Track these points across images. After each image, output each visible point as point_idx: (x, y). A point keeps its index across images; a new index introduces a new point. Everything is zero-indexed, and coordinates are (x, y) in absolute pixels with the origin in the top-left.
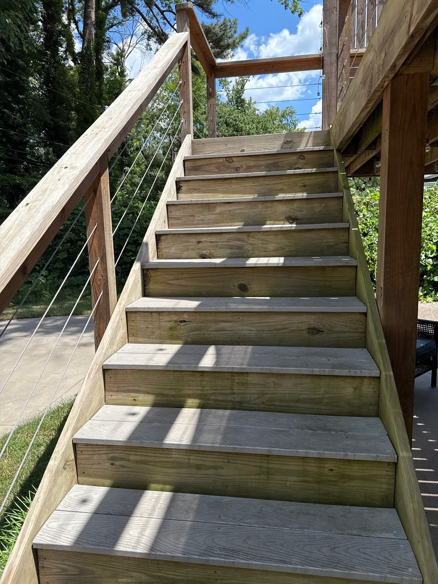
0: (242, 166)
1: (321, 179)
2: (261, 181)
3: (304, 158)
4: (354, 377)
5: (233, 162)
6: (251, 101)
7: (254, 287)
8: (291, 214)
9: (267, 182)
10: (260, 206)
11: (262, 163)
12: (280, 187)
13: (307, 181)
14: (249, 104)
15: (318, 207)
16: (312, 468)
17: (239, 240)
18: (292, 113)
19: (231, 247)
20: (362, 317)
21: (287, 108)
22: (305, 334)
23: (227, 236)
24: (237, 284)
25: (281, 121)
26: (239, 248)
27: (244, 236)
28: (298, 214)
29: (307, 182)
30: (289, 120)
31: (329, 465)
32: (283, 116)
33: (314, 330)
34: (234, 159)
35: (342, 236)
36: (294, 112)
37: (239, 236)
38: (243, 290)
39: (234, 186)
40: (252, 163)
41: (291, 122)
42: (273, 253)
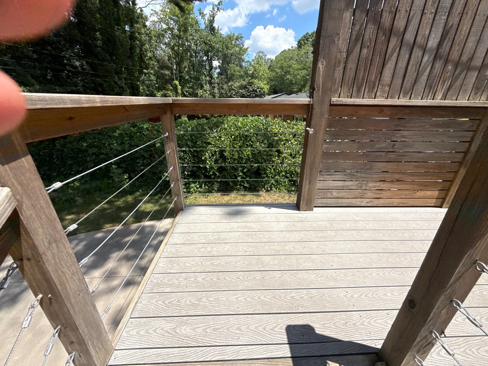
6: (219, 28)
14: (218, 30)
18: (241, 38)
21: (239, 34)
25: (236, 42)
32: (237, 39)
41: (241, 43)
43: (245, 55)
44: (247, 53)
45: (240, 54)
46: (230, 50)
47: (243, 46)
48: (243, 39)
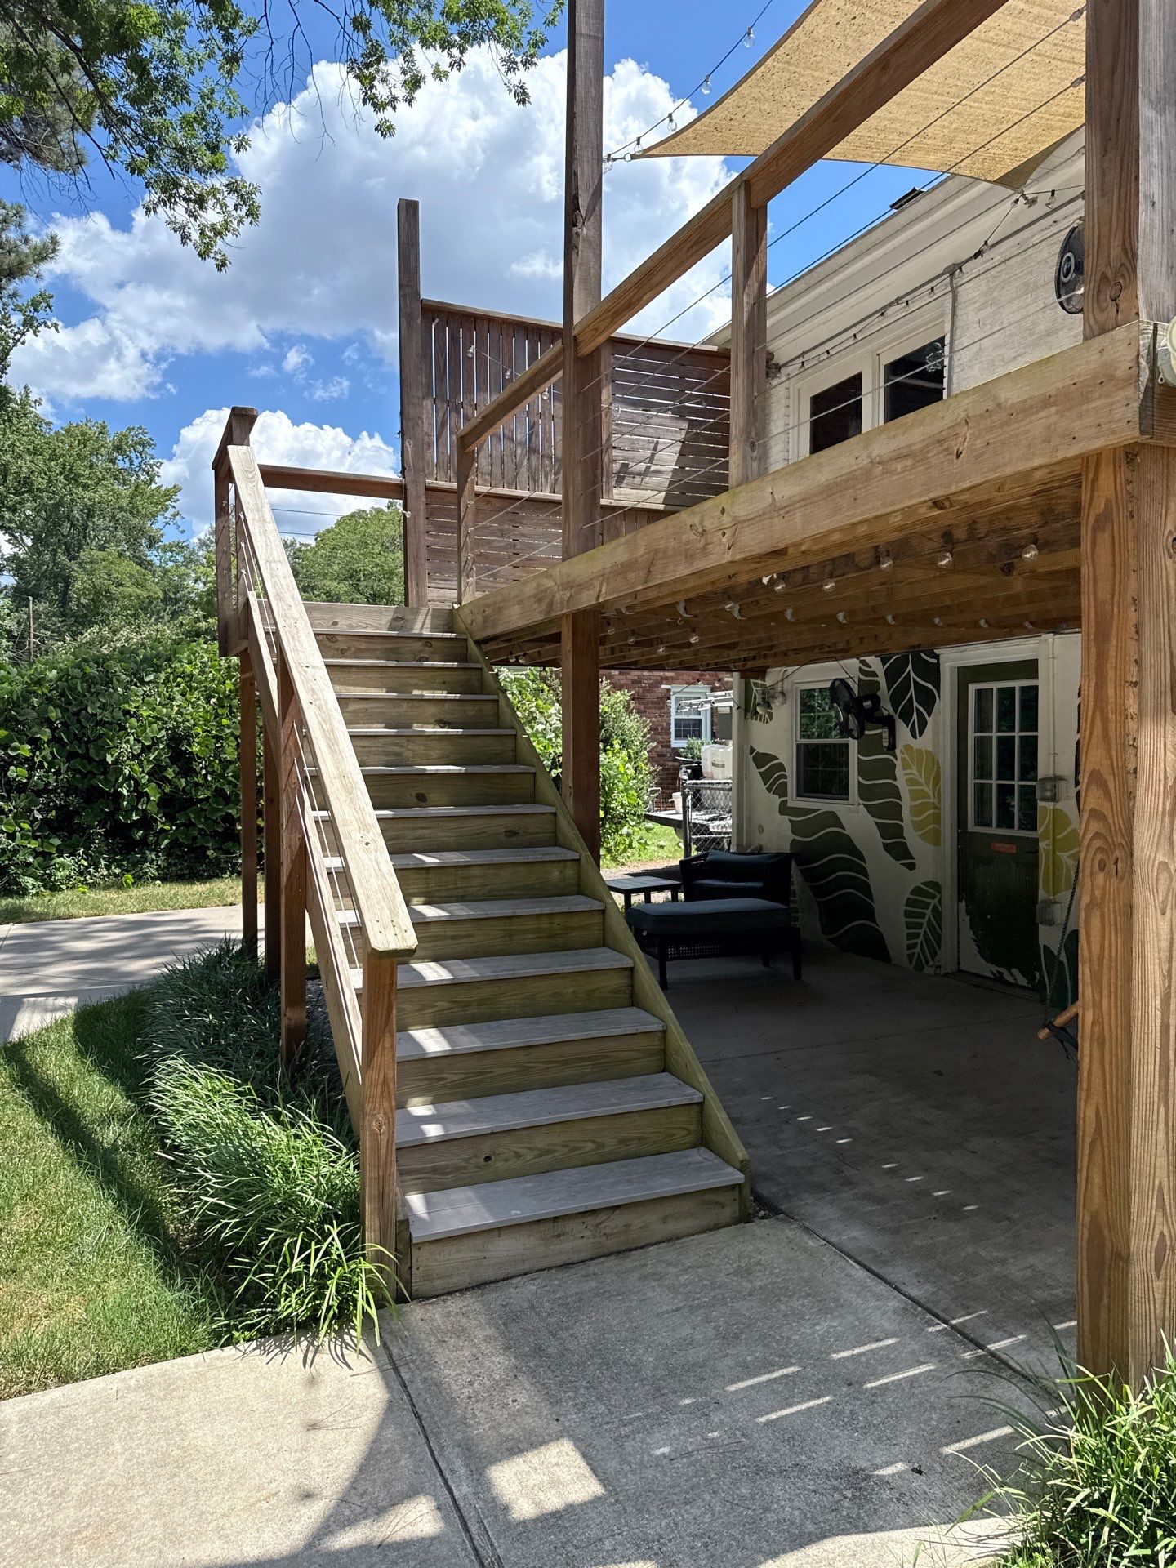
0: (349, 648)
1: (462, 676)
2: (390, 673)
3: (431, 646)
4: (559, 861)
5: (337, 641)
6: (27, 395)
7: (433, 796)
8: (442, 717)
9: (398, 675)
10: (405, 705)
11: (379, 647)
12: (414, 681)
13: (448, 677)
14: (24, 404)
15: (471, 710)
16: (545, 924)
17: (397, 745)
18: (143, 445)
19: (387, 754)
20: (552, 817)
21: (130, 429)
22: (502, 837)
23: (382, 740)
24: (414, 793)
25: (113, 461)
26: (398, 754)
27: (403, 740)
28: (448, 717)
29: (447, 679)
30: (136, 462)
31: (557, 920)
32: (118, 448)
33: (511, 833)
34: (339, 638)
35: (509, 744)
36: (150, 445)
37: (397, 740)
38: (422, 800)
39: (354, 677)
40: (363, 646)
41: (140, 466)
42: (437, 761)
43: (160, 518)
44: (171, 511)
45: (134, 511)
46: (85, 487)
47: (152, 480)
48: (148, 450)
